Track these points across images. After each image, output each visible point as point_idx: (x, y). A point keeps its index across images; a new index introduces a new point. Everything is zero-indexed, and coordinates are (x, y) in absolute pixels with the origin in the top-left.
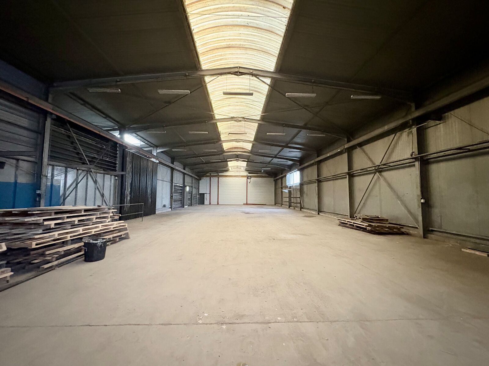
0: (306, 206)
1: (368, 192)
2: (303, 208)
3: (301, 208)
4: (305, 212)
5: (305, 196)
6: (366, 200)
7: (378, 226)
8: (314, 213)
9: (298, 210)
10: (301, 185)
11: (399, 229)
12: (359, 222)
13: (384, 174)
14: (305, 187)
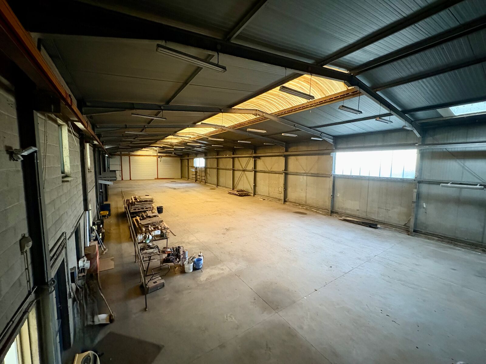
0: (209, 181)
1: (240, 179)
2: (207, 183)
3: (205, 183)
4: (209, 185)
5: (208, 175)
6: (239, 182)
7: (241, 194)
8: (214, 186)
9: (203, 184)
10: (206, 168)
11: (248, 194)
12: (236, 193)
13: (245, 172)
14: (208, 170)
